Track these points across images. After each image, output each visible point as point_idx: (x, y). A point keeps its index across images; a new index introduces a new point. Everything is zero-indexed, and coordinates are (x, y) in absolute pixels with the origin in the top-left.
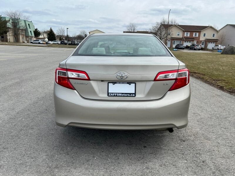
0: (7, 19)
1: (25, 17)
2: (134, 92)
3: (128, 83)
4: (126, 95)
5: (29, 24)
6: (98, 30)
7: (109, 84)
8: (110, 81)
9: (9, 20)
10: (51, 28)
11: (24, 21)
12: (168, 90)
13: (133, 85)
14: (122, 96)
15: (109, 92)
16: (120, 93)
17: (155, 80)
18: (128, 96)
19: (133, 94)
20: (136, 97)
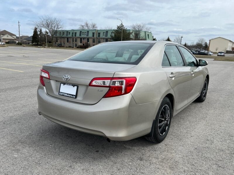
0: (131, 31)
1: (147, 28)
2: (75, 94)
3: (72, 85)
4: (70, 96)
5: (148, 35)
6: (221, 38)
7: (61, 84)
8: (62, 82)
9: (132, 32)
10: (169, 37)
11: (144, 32)
12: (102, 97)
13: (76, 87)
14: (67, 96)
15: (60, 91)
16: (66, 94)
17: (90, 85)
18: (70, 97)
19: (74, 95)
20: (76, 99)
